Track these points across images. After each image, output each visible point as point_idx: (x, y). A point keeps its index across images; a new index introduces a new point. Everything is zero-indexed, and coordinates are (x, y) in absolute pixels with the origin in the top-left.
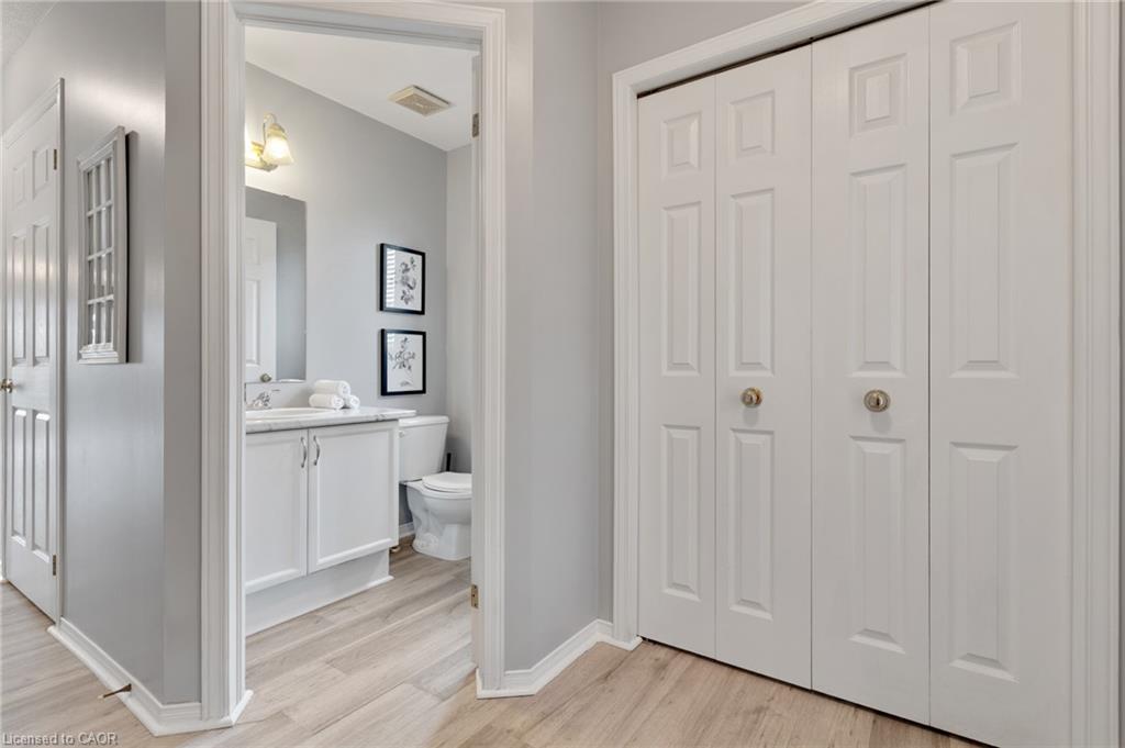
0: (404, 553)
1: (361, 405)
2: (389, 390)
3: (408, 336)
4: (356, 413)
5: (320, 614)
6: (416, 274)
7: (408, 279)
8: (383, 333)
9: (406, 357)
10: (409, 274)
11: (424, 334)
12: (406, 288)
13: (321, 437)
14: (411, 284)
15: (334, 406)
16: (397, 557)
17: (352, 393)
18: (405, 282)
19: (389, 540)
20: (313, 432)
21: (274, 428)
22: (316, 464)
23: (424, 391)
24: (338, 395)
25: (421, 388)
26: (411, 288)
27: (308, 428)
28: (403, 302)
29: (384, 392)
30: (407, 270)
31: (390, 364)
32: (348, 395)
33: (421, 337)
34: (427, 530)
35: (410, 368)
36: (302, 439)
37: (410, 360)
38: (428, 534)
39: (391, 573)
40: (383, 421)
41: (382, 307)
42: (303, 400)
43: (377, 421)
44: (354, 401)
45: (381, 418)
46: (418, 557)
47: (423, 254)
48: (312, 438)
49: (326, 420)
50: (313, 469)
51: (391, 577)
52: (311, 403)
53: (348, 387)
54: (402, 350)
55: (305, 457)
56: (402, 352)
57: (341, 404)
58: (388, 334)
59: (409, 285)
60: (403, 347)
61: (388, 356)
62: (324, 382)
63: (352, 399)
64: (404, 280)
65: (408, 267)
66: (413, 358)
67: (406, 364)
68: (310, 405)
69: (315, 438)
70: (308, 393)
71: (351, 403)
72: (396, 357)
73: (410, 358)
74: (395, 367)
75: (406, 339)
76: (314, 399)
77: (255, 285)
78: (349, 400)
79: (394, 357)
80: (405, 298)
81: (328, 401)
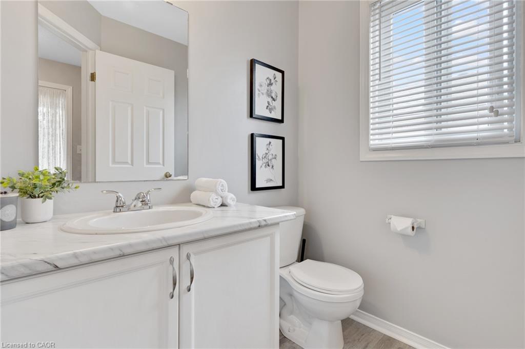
2: (257, 186)
3: (271, 140)
6: (277, 88)
7: (271, 92)
8: (252, 137)
9: (270, 157)
10: (272, 88)
11: (283, 139)
12: (270, 100)
13: (195, 254)
14: (274, 96)
15: (212, 204)
18: (269, 94)
20: (186, 249)
21: (129, 251)
22: (189, 290)
23: (283, 187)
24: (217, 194)
25: (281, 184)
26: (274, 100)
27: (179, 245)
28: (268, 110)
29: (253, 188)
30: (270, 84)
31: (258, 163)
32: (226, 193)
33: (281, 141)
35: (273, 167)
36: (171, 261)
37: (273, 160)
40: (266, 226)
41: (251, 115)
45: (263, 223)
47: (283, 72)
48: (184, 256)
49: (202, 233)
50: (185, 297)
52: (192, 200)
53: (226, 184)
54: (267, 152)
55: (175, 284)
56: (267, 154)
57: (219, 202)
58: (257, 138)
59: (272, 97)
60: (268, 149)
61: (257, 157)
62: (204, 179)
63: (229, 197)
64: (269, 93)
65: (272, 82)
66: (275, 158)
67: (270, 164)
68: (191, 202)
69: (188, 257)
70: (189, 190)
71: (229, 201)
72: (263, 158)
73: (273, 158)
74: (261, 166)
75: (270, 143)
76: (194, 195)
77: (161, 112)
78: (226, 198)
79: (261, 158)
80: (270, 108)
81: (209, 200)
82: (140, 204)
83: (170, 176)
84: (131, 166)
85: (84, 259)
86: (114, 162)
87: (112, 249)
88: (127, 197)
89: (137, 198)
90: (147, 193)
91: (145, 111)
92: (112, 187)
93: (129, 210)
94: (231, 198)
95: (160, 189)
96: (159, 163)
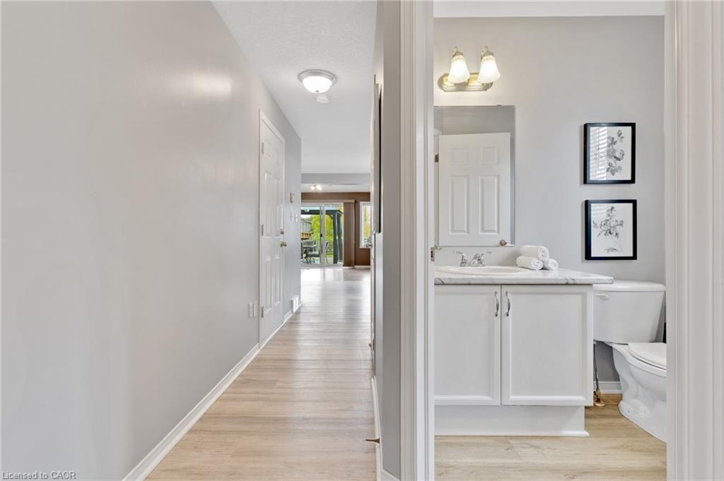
0: (608, 412)
1: (559, 267)
2: (593, 255)
3: (614, 205)
4: (555, 274)
5: (513, 442)
6: (623, 145)
7: (614, 151)
8: (587, 204)
9: (613, 224)
10: (615, 147)
11: (633, 202)
12: (612, 161)
13: (512, 293)
14: (618, 155)
15: (533, 267)
16: (599, 413)
17: (550, 257)
18: (611, 155)
19: (581, 398)
20: (505, 289)
21: (472, 282)
22: (508, 315)
23: (634, 257)
24: (538, 259)
25: (631, 255)
26: (619, 159)
27: (501, 285)
28: (609, 173)
29: (588, 256)
30: (613, 143)
31: (594, 232)
32: (547, 258)
33: (631, 204)
34: (636, 397)
35: (617, 234)
36: (496, 293)
37: (618, 227)
38: (635, 400)
39: (587, 427)
40: (574, 284)
41: (585, 180)
42: (512, 261)
43: (567, 284)
44: (551, 263)
45: (571, 282)
46: (623, 421)
47: (633, 125)
48: (504, 293)
49: (516, 279)
50: (505, 318)
51: (586, 433)
52: (517, 263)
53: (547, 251)
54: (608, 218)
55: (498, 309)
56: (608, 220)
57: (541, 265)
58: (592, 205)
59: (615, 157)
60: (609, 215)
61: (592, 224)
62: (529, 246)
63: (550, 262)
64: (610, 153)
65: (615, 140)
66: (621, 225)
67: (612, 231)
68: (517, 265)
69: (507, 293)
70: (516, 255)
71: (549, 265)
72: (601, 225)
73: (618, 225)
74: (599, 234)
75: (613, 208)
76: (520, 260)
77: (496, 180)
78: (547, 263)
79: (598, 225)
80: (611, 169)
81: (530, 263)
82: (477, 262)
83: (506, 243)
84: (466, 234)
85: (453, 282)
86: (453, 231)
87: (464, 279)
88: (469, 256)
89: (475, 258)
90: (482, 254)
91: (480, 180)
92: (460, 250)
93: (470, 265)
94: (552, 264)
95: (490, 252)
96: (494, 231)
